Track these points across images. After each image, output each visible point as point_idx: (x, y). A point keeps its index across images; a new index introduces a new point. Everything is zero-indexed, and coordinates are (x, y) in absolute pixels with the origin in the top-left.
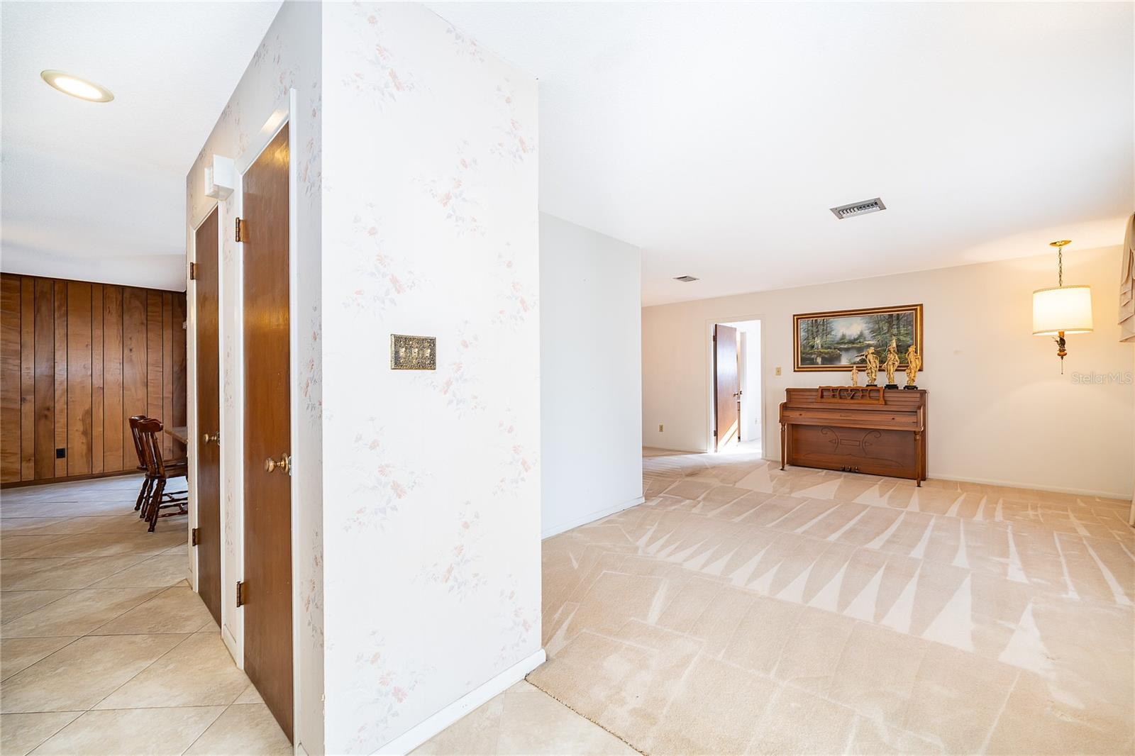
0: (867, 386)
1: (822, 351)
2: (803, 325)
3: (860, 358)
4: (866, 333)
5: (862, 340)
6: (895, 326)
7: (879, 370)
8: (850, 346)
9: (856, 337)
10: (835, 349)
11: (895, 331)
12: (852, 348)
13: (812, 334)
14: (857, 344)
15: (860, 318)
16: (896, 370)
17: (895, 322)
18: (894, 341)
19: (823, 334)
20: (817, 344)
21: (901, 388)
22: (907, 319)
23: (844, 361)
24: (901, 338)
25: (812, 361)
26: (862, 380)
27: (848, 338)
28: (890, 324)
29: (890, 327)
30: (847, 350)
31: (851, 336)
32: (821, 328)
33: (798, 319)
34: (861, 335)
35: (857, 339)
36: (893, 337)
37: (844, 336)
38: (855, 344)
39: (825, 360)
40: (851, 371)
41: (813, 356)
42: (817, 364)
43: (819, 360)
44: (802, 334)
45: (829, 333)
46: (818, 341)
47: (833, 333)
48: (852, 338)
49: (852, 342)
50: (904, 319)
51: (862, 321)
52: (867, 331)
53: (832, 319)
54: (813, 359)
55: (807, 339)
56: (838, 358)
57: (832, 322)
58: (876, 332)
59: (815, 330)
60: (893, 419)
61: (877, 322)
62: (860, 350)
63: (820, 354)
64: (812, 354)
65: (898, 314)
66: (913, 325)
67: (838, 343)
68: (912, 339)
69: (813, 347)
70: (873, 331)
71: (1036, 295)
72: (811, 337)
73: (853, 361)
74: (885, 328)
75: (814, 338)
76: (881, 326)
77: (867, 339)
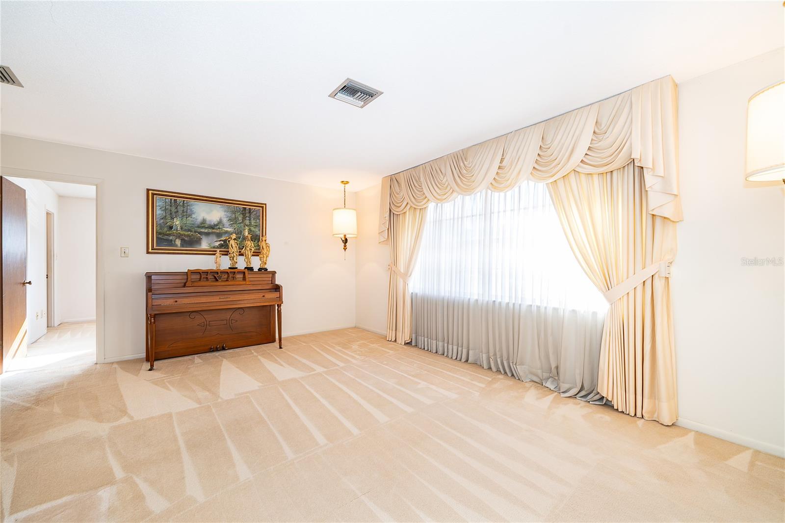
0: (229, 268)
1: (182, 233)
2: (159, 202)
3: (219, 243)
4: (225, 220)
5: (221, 227)
6: (248, 218)
7: (240, 255)
8: (210, 231)
9: (216, 223)
10: (195, 232)
11: (247, 222)
12: (212, 233)
13: (171, 214)
14: (217, 229)
15: (219, 206)
16: (253, 255)
17: (247, 215)
18: (247, 230)
19: (183, 216)
20: (176, 225)
21: (256, 269)
22: (256, 213)
23: (204, 245)
24: (252, 228)
25: (171, 243)
26: (225, 263)
27: (208, 223)
28: (244, 216)
29: (244, 218)
30: (207, 234)
31: (210, 221)
32: (180, 209)
33: (153, 195)
34: (220, 222)
35: (217, 225)
36: (246, 227)
37: (204, 221)
38: (213, 229)
39: (184, 243)
40: (215, 254)
41: (171, 238)
42: (176, 246)
43: (178, 242)
44: (159, 212)
45: (190, 215)
46: (177, 222)
47: (193, 216)
48: (212, 224)
49: (212, 227)
50: (253, 213)
51: (221, 209)
52: (226, 219)
53: (192, 202)
54: (171, 240)
55: (164, 218)
56: (198, 241)
57: (192, 205)
58: (233, 221)
59: (173, 209)
60: (264, 296)
61: (234, 212)
62: (219, 235)
63: (179, 236)
64: (169, 235)
65: (250, 208)
66: (260, 219)
67: (198, 227)
68: (259, 230)
69: (171, 228)
70: (230, 220)
71: (334, 211)
72: (168, 216)
73: (212, 246)
74: (240, 219)
75: (172, 218)
76: (237, 216)
77: (225, 226)
